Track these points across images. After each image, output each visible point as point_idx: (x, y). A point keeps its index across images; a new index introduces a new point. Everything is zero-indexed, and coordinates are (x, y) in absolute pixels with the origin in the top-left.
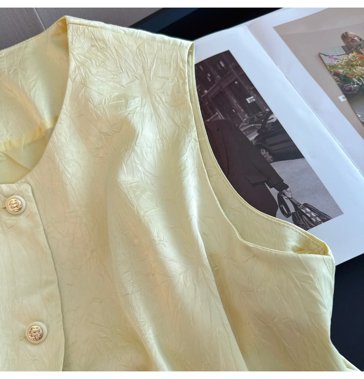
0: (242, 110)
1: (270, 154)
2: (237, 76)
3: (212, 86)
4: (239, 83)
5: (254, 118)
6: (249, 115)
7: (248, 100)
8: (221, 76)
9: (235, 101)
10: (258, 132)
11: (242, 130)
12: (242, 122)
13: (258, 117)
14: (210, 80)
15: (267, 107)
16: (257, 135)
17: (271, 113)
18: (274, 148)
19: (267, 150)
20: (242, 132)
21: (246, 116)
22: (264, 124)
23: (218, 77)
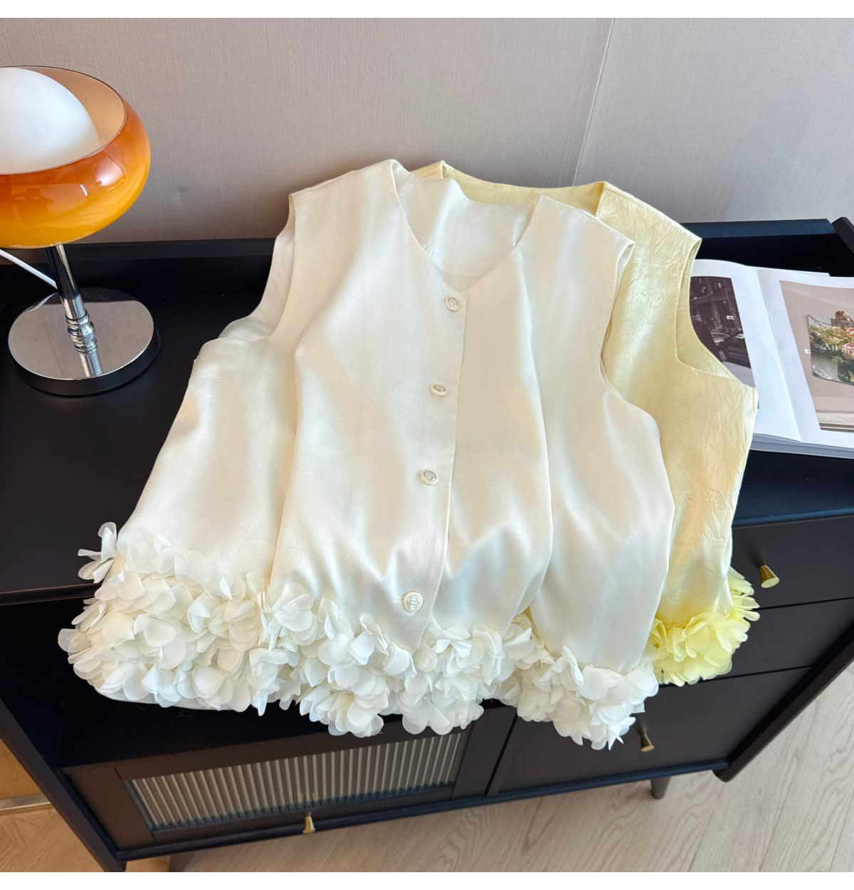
0: (719, 322)
1: (726, 356)
2: (728, 298)
3: (702, 296)
4: (727, 304)
5: (725, 330)
6: (723, 327)
7: (728, 317)
8: (714, 293)
9: (717, 314)
10: (725, 339)
11: (712, 333)
12: (714, 328)
13: (730, 330)
14: (703, 291)
15: (741, 327)
16: (722, 341)
17: (742, 332)
18: (730, 353)
19: (725, 352)
20: (711, 335)
21: (721, 326)
22: (732, 336)
23: (712, 292)
